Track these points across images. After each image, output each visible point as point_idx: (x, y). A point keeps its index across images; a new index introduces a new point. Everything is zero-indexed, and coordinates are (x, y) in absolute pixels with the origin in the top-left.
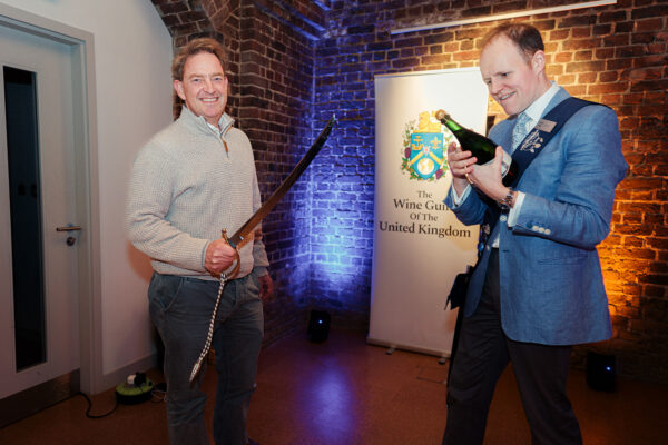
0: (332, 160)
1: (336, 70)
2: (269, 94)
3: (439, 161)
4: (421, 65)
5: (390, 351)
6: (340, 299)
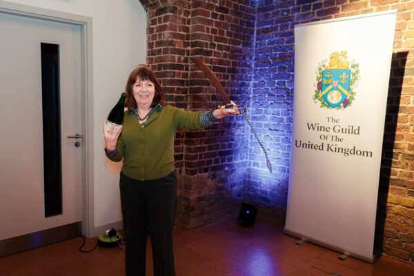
0: (266, 91)
1: (271, 22)
2: (213, 45)
3: (346, 92)
4: (341, 12)
5: (300, 242)
6: (269, 197)
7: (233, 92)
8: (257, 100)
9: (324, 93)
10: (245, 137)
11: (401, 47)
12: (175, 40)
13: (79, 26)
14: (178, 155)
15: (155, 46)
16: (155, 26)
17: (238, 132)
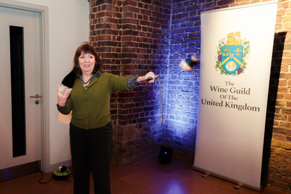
0: (180, 62)
1: (183, 10)
2: (139, 28)
3: (239, 63)
4: (236, 2)
5: (205, 176)
6: (181, 141)
7: (154, 62)
8: (173, 69)
9: (223, 63)
10: (164, 96)
11: (281, 29)
12: (110, 23)
13: (38, 13)
14: (113, 110)
15: (96, 28)
16: (95, 13)
17: (158, 93)
